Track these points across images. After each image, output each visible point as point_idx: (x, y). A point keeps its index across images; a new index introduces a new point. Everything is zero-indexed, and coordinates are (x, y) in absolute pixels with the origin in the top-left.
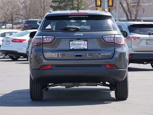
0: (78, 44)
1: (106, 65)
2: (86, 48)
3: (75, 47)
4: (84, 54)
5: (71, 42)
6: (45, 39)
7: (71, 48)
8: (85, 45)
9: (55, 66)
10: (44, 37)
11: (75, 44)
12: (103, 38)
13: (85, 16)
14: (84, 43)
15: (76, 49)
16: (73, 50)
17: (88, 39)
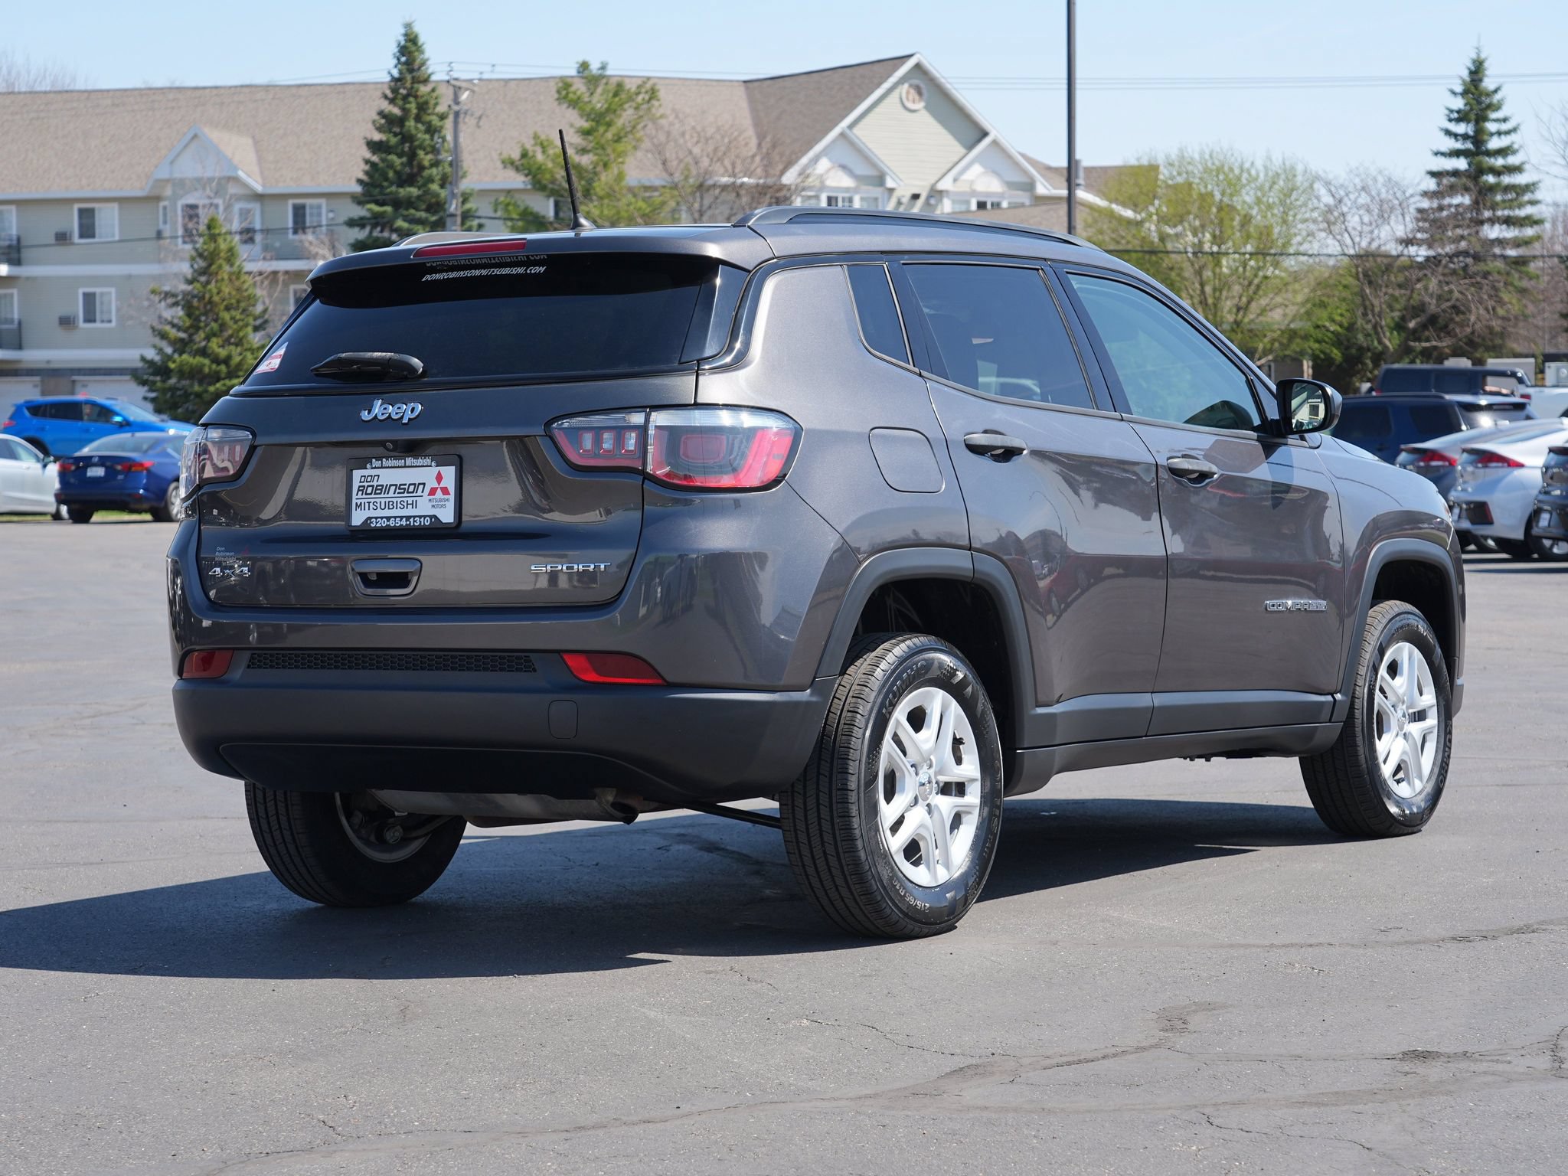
0: (401, 488)
1: (566, 657)
2: (447, 516)
3: (379, 513)
4: (415, 567)
5: (356, 476)
7: (357, 518)
8: (445, 491)
9: (247, 655)
11: (380, 489)
12: (552, 438)
13: (528, 263)
14: (439, 478)
15: (383, 523)
17: (464, 450)
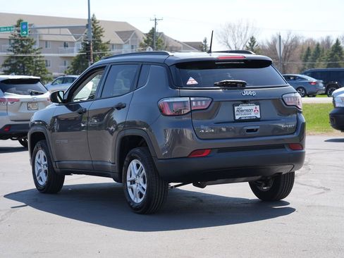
0: (247, 110)
3: (242, 116)
4: (258, 127)
5: (236, 108)
6: (194, 103)
7: (237, 117)
8: (257, 111)
9: (217, 150)
10: (192, 99)
11: (242, 111)
12: (283, 99)
14: (256, 108)
15: (244, 119)
16: (240, 121)
